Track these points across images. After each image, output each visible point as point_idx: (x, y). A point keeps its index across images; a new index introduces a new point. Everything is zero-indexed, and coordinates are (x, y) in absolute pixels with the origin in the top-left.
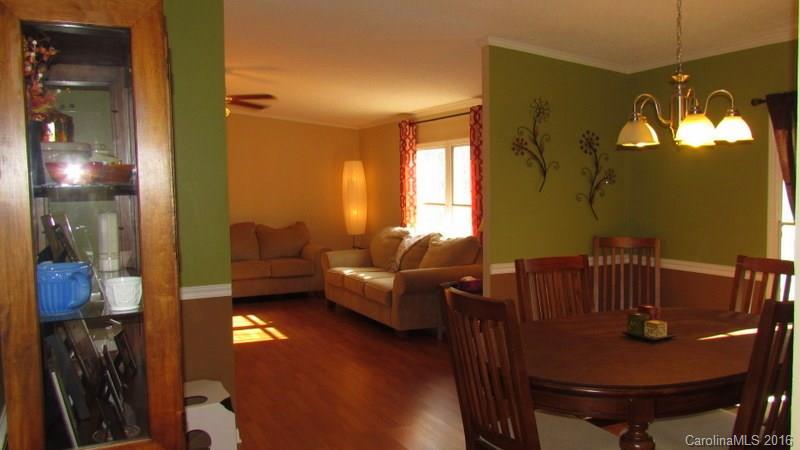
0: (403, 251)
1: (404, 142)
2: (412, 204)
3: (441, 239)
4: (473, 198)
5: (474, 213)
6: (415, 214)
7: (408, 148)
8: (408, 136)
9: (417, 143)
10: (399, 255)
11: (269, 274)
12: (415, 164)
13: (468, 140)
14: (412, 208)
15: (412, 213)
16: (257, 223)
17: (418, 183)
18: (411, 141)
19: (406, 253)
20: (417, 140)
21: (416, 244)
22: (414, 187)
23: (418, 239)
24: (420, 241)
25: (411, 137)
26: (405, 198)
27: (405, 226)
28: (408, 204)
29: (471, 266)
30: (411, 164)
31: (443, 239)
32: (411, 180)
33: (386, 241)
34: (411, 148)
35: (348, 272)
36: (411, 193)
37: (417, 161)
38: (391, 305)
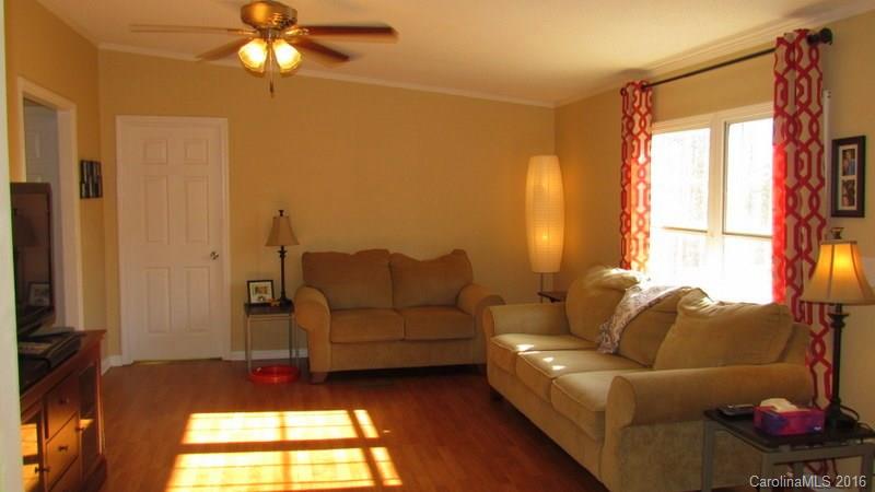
0: (625, 315)
1: (631, 119)
2: (641, 229)
3: (706, 301)
4: (777, 221)
5: (777, 253)
6: (646, 245)
7: (636, 130)
8: (637, 110)
9: (653, 121)
10: (619, 322)
11: (402, 336)
12: (649, 159)
13: (770, 105)
14: (641, 236)
15: (641, 243)
16: (392, 251)
17: (654, 192)
18: (643, 118)
19: (631, 321)
20: (653, 115)
21: (651, 305)
22: (647, 198)
23: (654, 297)
24: (658, 300)
25: (643, 110)
26: (629, 217)
27: (628, 266)
28: (634, 229)
29: (775, 366)
30: (642, 159)
31: (710, 302)
32: (641, 187)
33: (593, 293)
34: (643, 129)
35: (524, 347)
36: (641, 209)
37: (653, 153)
38: (603, 439)
